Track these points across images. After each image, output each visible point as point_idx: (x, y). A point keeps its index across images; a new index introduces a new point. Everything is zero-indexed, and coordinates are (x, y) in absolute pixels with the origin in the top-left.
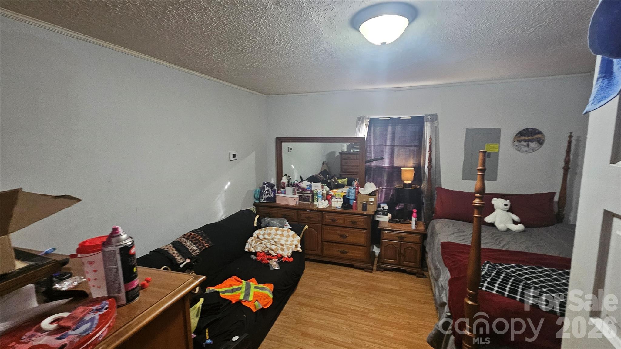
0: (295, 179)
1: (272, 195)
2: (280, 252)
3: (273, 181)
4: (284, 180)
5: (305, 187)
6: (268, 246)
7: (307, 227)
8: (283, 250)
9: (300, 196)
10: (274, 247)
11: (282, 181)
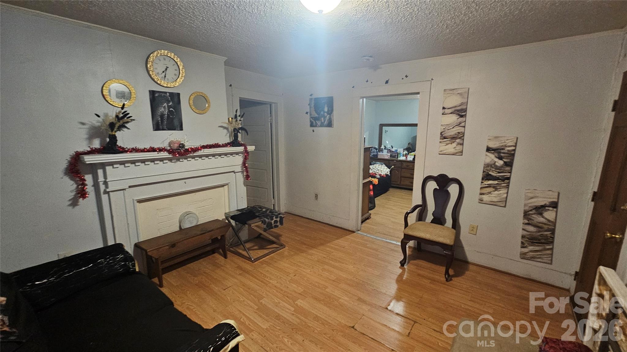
0: (389, 146)
1: (376, 153)
2: (380, 173)
3: (377, 147)
4: (383, 147)
5: (394, 151)
6: (375, 171)
7: (393, 167)
8: (382, 172)
9: (391, 155)
10: (377, 171)
11: (381, 148)
